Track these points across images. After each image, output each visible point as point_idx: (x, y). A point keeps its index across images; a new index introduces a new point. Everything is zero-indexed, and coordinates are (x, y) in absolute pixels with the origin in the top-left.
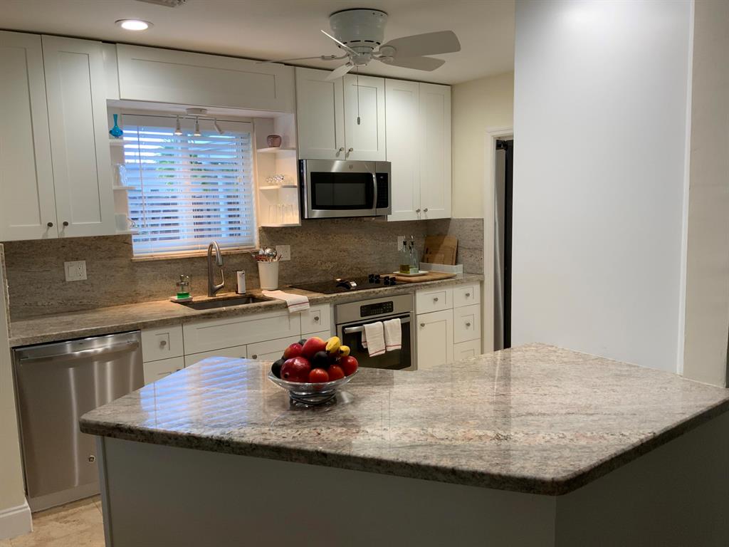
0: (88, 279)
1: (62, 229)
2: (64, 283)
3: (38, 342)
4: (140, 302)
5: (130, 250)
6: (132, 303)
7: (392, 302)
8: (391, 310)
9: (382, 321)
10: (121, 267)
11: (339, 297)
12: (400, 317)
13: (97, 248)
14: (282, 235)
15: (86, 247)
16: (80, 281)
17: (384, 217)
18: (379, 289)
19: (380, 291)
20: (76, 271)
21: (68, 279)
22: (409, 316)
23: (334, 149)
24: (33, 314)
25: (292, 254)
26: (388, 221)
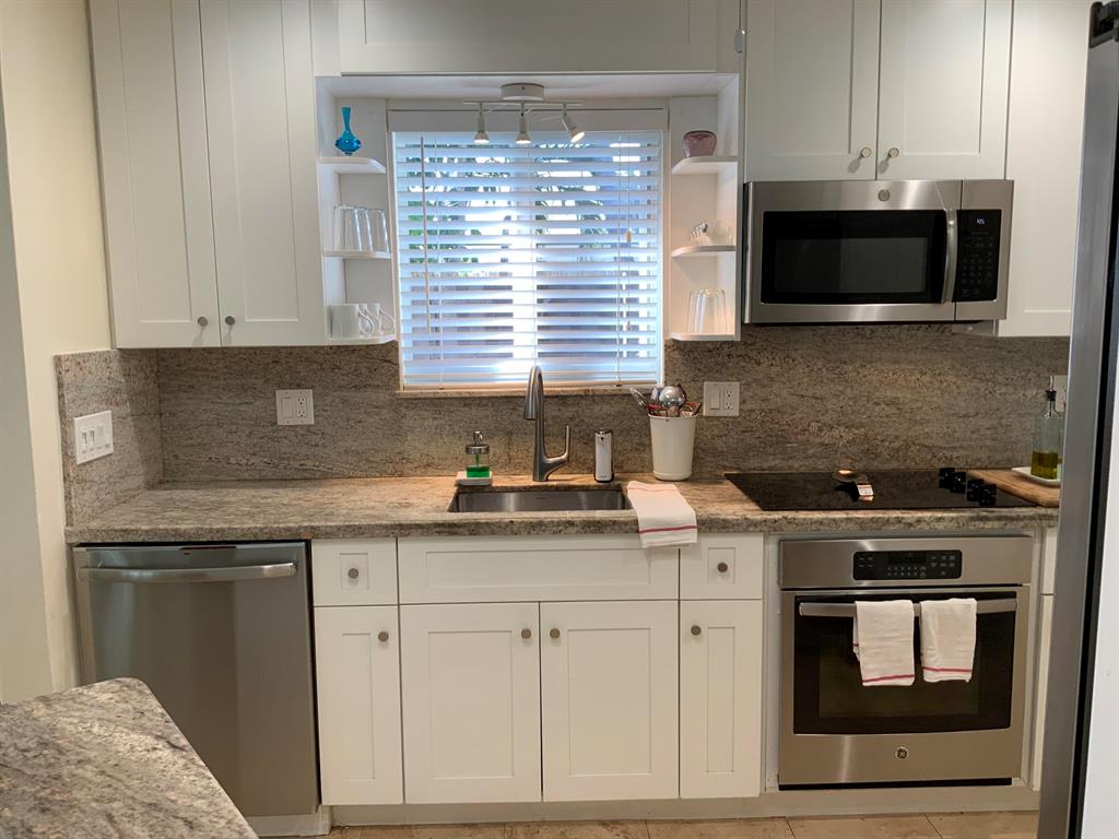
0: (317, 423)
1: (227, 331)
2: (275, 428)
3: (116, 540)
4: (409, 475)
5: (395, 374)
6: (393, 475)
7: (958, 554)
8: (956, 573)
9: (916, 599)
10: (376, 407)
11: (790, 522)
12: (979, 597)
13: (334, 368)
14: (719, 359)
15: (315, 366)
16: (302, 427)
17: (991, 324)
18: (919, 514)
19: (919, 521)
20: (296, 408)
21: (281, 422)
22: (1013, 595)
23: (846, 153)
24: (221, 477)
25: (743, 402)
26: (1001, 334)
